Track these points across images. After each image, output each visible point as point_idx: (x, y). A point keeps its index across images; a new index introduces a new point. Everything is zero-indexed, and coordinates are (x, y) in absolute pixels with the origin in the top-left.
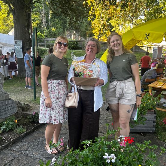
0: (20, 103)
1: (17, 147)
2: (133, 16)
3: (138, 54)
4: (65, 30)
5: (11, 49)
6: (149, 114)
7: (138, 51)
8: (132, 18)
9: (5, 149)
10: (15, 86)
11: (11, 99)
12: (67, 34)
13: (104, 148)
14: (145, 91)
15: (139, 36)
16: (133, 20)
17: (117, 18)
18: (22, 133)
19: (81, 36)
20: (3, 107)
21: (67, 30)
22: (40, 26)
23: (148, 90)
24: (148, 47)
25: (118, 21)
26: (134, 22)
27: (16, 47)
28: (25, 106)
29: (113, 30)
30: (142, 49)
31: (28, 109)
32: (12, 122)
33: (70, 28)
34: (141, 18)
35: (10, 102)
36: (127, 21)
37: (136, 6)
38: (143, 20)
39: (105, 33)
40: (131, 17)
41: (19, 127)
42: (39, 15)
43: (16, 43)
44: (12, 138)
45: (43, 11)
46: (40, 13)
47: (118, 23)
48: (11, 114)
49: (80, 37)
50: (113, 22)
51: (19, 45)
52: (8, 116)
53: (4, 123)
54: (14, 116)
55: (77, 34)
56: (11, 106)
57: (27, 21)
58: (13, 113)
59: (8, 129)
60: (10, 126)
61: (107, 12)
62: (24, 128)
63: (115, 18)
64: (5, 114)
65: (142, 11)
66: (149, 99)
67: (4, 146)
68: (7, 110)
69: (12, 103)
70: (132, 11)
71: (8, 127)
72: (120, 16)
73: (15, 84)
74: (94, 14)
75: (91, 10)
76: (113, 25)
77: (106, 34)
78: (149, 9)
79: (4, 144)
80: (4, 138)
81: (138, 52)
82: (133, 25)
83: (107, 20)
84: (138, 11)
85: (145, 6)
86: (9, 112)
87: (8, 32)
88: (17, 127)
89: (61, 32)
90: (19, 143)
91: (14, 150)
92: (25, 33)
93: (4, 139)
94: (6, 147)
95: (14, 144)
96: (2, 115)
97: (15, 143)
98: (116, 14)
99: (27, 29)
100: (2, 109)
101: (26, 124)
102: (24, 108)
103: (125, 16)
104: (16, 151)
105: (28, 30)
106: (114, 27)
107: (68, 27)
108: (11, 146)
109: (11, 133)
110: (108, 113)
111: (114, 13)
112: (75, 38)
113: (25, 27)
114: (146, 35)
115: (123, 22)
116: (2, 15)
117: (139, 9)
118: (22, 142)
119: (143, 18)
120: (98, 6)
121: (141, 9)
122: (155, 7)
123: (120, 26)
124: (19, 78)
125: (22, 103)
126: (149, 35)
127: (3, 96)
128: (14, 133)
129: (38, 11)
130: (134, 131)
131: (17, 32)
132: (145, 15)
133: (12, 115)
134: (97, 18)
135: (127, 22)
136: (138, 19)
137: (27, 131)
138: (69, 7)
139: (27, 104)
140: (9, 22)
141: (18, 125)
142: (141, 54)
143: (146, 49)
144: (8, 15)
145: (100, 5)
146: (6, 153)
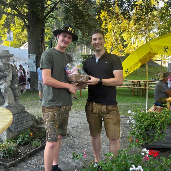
0: (34, 117)
1: (33, 160)
2: (146, 30)
3: (151, 68)
4: (77, 44)
5: (24, 63)
6: (169, 130)
7: (151, 64)
8: (145, 32)
9: (22, 162)
10: (28, 99)
11: (27, 112)
12: (78, 48)
13: (128, 162)
14: (163, 105)
15: (157, 50)
16: (146, 34)
17: (129, 32)
18: (37, 147)
19: (92, 50)
20: (20, 120)
21: (79, 44)
22: (51, 40)
23: (166, 104)
24: (162, 61)
25: (131, 34)
26: (147, 35)
27: (29, 61)
28: (39, 120)
29: (125, 43)
30: (156, 63)
31: (42, 123)
32: (27, 135)
33: (82, 43)
34: (154, 31)
35: (26, 115)
36: (139, 34)
37: (149, 20)
38: (157, 33)
39: (116, 47)
40: (143, 31)
41: (35, 140)
42: (51, 29)
43: (29, 57)
44: (28, 151)
45: (55, 26)
46: (52, 28)
47: (130, 37)
48: (26, 127)
49: (91, 52)
50: (125, 36)
51: (32, 59)
52: (24, 129)
53: (19, 136)
54: (30, 129)
55: (88, 48)
56: (27, 119)
57: (41, 36)
58: (29, 126)
59: (23, 142)
60: (26, 139)
61: (119, 26)
62: (40, 141)
63: (128, 31)
64: (21, 127)
65: (156, 25)
66: (168, 113)
67: (20, 159)
68: (23, 123)
69: (28, 116)
70: (145, 25)
71: (23, 140)
72: (133, 30)
73: (27, 98)
74: (106, 28)
75: (104, 24)
76: (125, 38)
77: (118, 48)
78: (162, 22)
79: (20, 157)
80: (20, 151)
81: (152, 66)
82: (146, 38)
83: (119, 34)
84: (151, 25)
85: (158, 19)
86: (25, 125)
87: (20, 46)
88: (32, 140)
89: (72, 46)
90: (35, 156)
91: (30, 164)
92: (39, 47)
93: (20, 153)
94: (23, 160)
95: (30, 158)
96: (18, 128)
97: (30, 156)
98: (129, 28)
99: (40, 44)
100: (18, 122)
101: (41, 137)
102: (38, 122)
103: (137, 30)
104: (33, 165)
105: (42, 44)
106: (126, 41)
107: (79, 42)
108: (27, 159)
109: (27, 146)
110: (124, 128)
111: (126, 27)
112: (86, 52)
113: (39, 41)
114: (165, 48)
115: (136, 36)
116: (15, 30)
117: (152, 23)
118: (38, 155)
119: (157, 32)
120: (111, 20)
121: (154, 23)
122: (169, 20)
123: (133, 40)
124: (32, 92)
125: (36, 116)
126: (167, 48)
127: (19, 109)
128: (29, 147)
129: (50, 26)
130: (153, 147)
131: (31, 47)
132: (158, 29)
133: (27, 129)
134: (109, 32)
135: (140, 36)
136: (152, 32)
137: (42, 145)
138: (82, 22)
139: (41, 118)
140: (21, 37)
141: (34, 138)
142: (155, 68)
143: (159, 63)
144: (23, 31)
145: (113, 20)
146: (23, 166)
